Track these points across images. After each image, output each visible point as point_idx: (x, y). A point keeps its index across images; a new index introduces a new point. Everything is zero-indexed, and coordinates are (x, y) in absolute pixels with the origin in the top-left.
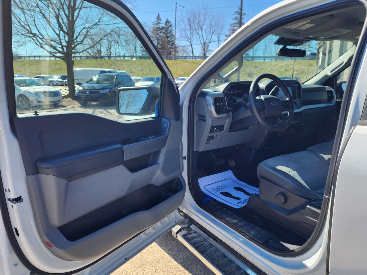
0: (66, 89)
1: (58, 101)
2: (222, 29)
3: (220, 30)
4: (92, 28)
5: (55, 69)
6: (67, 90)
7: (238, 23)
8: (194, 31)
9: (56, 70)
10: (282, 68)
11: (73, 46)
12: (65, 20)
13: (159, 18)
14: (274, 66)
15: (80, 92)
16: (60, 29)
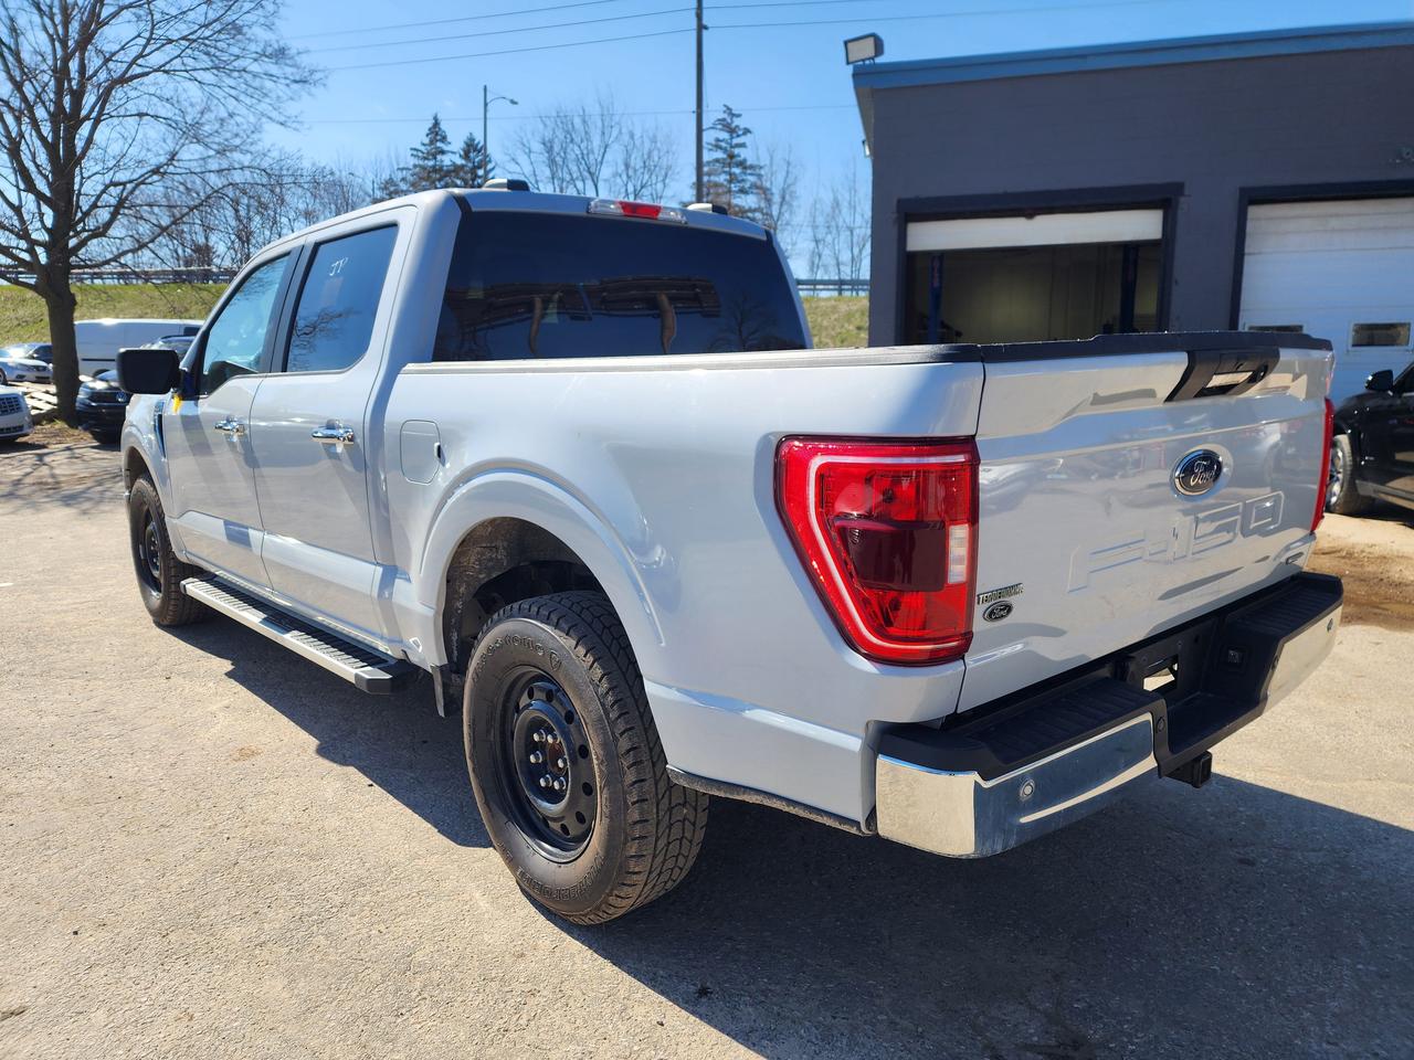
0: (47, 392)
1: (15, 428)
2: (667, 181)
3: (660, 186)
4: (143, 183)
5: (16, 323)
6: (53, 395)
7: (724, 159)
8: (567, 187)
9: (19, 325)
10: (849, 321)
11: (72, 243)
12: (42, 158)
13: (437, 134)
14: (824, 314)
15: (95, 396)
16: (22, 186)
